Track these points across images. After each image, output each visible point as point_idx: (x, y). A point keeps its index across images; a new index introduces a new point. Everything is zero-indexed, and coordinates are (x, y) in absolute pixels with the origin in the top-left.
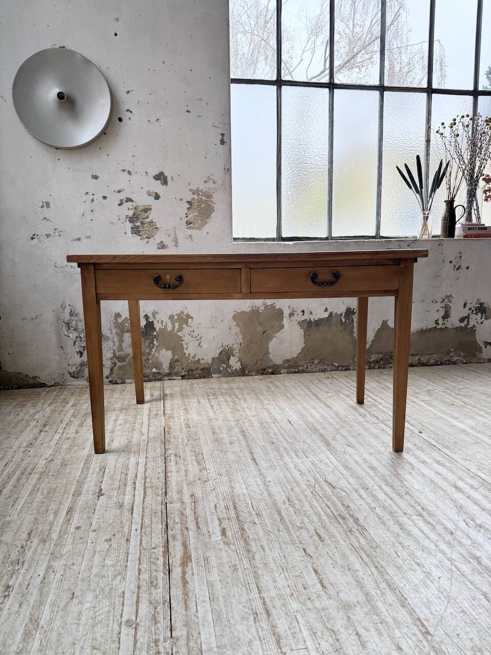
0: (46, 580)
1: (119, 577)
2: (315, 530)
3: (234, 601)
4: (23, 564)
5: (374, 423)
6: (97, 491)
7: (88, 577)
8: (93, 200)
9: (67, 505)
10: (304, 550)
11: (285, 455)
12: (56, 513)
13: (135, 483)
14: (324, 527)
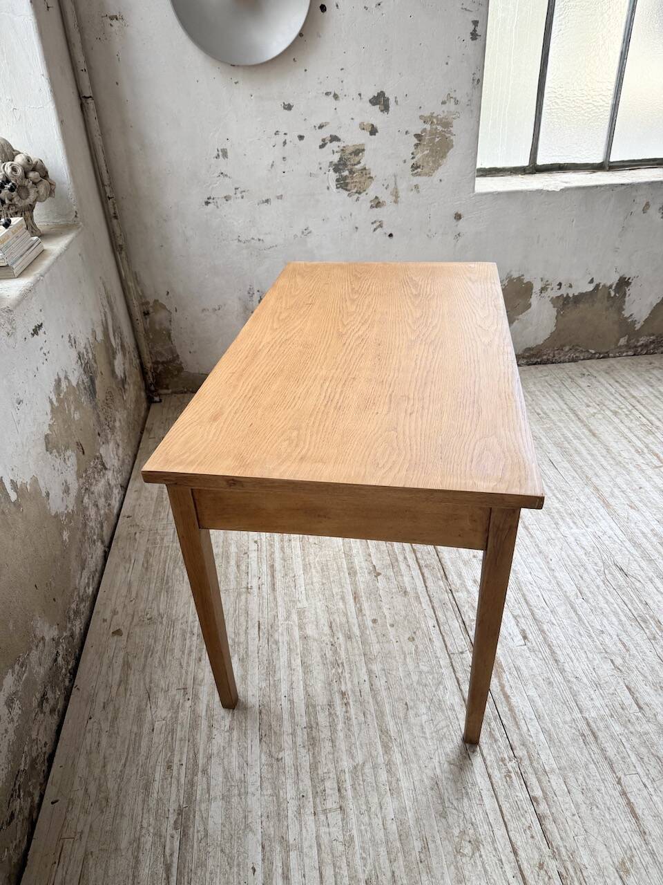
0: (373, 686)
1: (441, 687)
2: (618, 636)
3: (559, 720)
4: (343, 666)
5: (657, 467)
6: (371, 568)
7: (411, 685)
8: (285, 143)
9: (348, 588)
10: (612, 661)
11: (560, 522)
12: (343, 598)
13: (405, 558)
14: (626, 632)
